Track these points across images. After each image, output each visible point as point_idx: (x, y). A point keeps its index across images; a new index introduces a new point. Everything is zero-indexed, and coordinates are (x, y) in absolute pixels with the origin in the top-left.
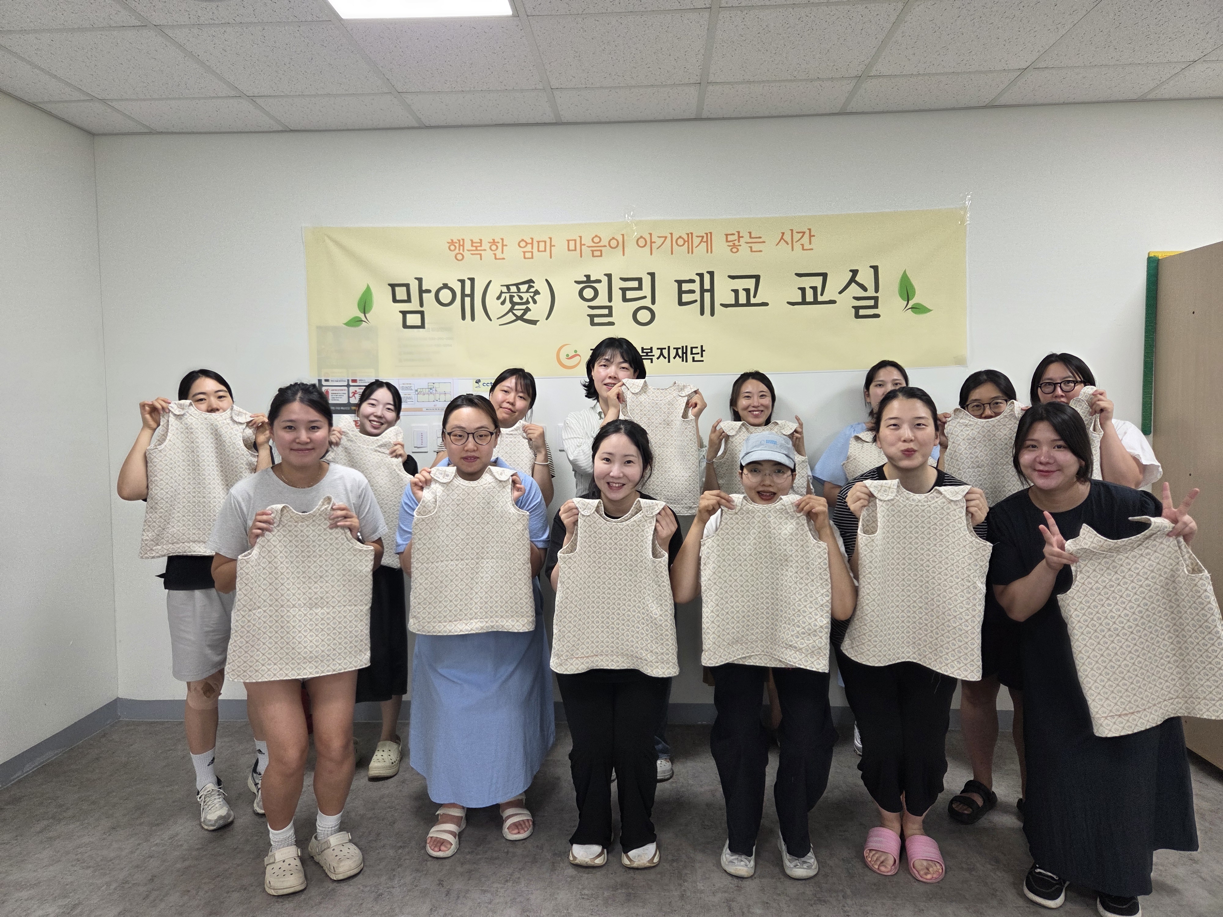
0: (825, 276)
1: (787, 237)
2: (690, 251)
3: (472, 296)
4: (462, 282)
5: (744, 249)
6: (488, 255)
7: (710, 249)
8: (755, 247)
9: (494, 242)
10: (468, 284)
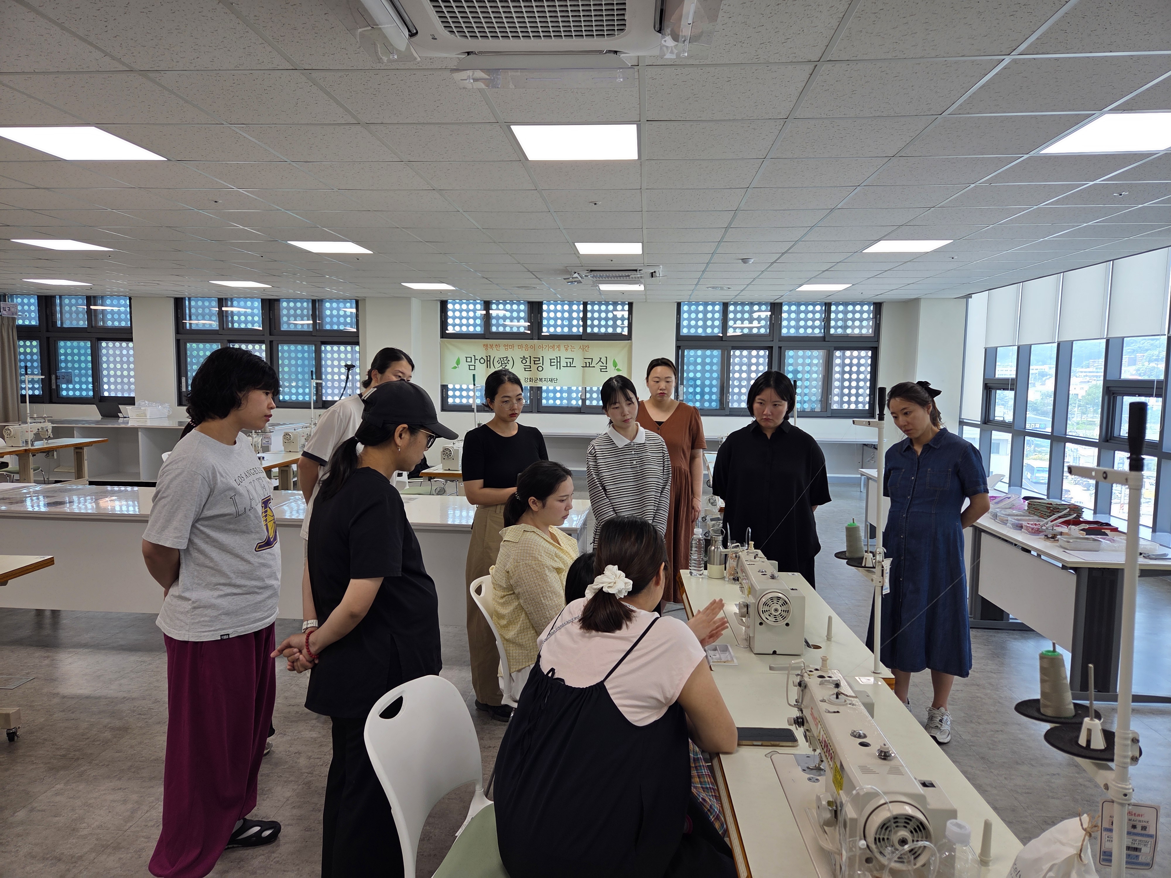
0: (592, 359)
1: (582, 347)
2: (554, 350)
3: (490, 361)
4: (487, 357)
5: (569, 350)
6: (495, 349)
7: (559, 350)
8: (572, 350)
9: (496, 345)
10: (489, 357)
